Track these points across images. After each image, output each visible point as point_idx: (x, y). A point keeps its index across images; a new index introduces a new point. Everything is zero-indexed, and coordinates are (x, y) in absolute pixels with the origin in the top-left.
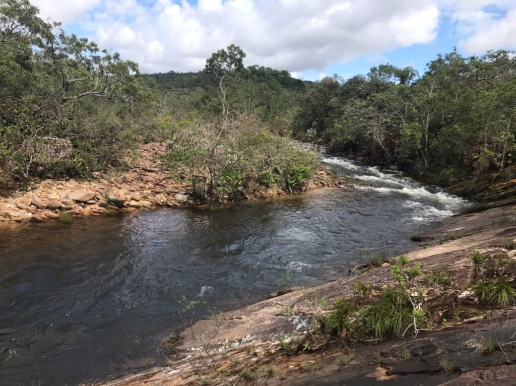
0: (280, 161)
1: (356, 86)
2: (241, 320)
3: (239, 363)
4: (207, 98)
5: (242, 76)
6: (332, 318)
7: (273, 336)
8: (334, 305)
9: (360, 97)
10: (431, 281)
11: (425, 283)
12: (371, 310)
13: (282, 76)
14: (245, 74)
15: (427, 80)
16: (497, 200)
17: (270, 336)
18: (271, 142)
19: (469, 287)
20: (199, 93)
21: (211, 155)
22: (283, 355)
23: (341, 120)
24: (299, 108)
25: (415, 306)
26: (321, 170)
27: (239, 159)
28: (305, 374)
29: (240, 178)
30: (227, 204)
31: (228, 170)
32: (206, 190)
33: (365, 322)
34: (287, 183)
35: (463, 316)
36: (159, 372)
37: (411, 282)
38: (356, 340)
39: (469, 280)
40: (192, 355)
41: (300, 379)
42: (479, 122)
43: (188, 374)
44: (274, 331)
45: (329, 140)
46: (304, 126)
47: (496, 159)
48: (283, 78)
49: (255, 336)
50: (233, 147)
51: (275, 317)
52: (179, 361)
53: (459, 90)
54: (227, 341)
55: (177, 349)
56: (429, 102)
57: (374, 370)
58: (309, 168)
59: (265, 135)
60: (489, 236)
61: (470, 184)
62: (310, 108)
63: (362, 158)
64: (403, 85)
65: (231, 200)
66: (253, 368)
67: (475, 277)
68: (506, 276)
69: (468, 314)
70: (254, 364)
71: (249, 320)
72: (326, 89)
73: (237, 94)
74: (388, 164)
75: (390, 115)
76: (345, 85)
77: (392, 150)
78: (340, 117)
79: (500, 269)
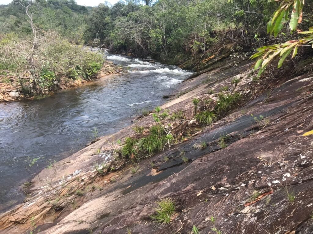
0: (79, 61)
1: (120, 8)
2: (70, 163)
3: (73, 188)
4: (19, 22)
5: (41, 5)
6: (124, 149)
7: (91, 167)
8: (125, 142)
9: (123, 15)
10: (174, 118)
11: (171, 120)
12: (145, 140)
13: (71, 4)
14: (44, 3)
15: (161, 2)
16: (204, 69)
17: (90, 168)
18: (71, 49)
19: (193, 117)
20: (12, 19)
21: (30, 62)
22: (99, 177)
23: (114, 31)
24: (86, 25)
25: (168, 133)
26: (107, 64)
27: (51, 63)
28: (114, 184)
29: (54, 75)
30: (48, 94)
31: (44, 71)
32: (31, 87)
33: (143, 147)
34: (87, 75)
35: (191, 133)
36: (21, 207)
37: (164, 121)
38: (139, 158)
39: (193, 114)
40: (42, 191)
41: (111, 187)
42: (191, 26)
43: (41, 203)
44: (92, 164)
45: (109, 45)
46: (91, 37)
47: (201, 46)
48: (72, 5)
49: (81, 170)
50: (45, 55)
51: (91, 156)
52: (34, 197)
53: (179, 7)
54: (63, 177)
55: (31, 190)
56: (163, 16)
57: (150, 171)
58: (99, 63)
59: (66, 45)
60: (201, 89)
61: (190, 62)
62: (94, 24)
63: (130, 54)
64: (147, 6)
65: (51, 91)
66: (82, 188)
67: (195, 112)
68: (210, 108)
69: (194, 132)
70: (83, 186)
71: (75, 162)
72: (101, 12)
73: (41, 18)
74: (146, 56)
75: (142, 25)
76: (113, 8)
77: (146, 47)
78: (113, 29)
79: (207, 105)
